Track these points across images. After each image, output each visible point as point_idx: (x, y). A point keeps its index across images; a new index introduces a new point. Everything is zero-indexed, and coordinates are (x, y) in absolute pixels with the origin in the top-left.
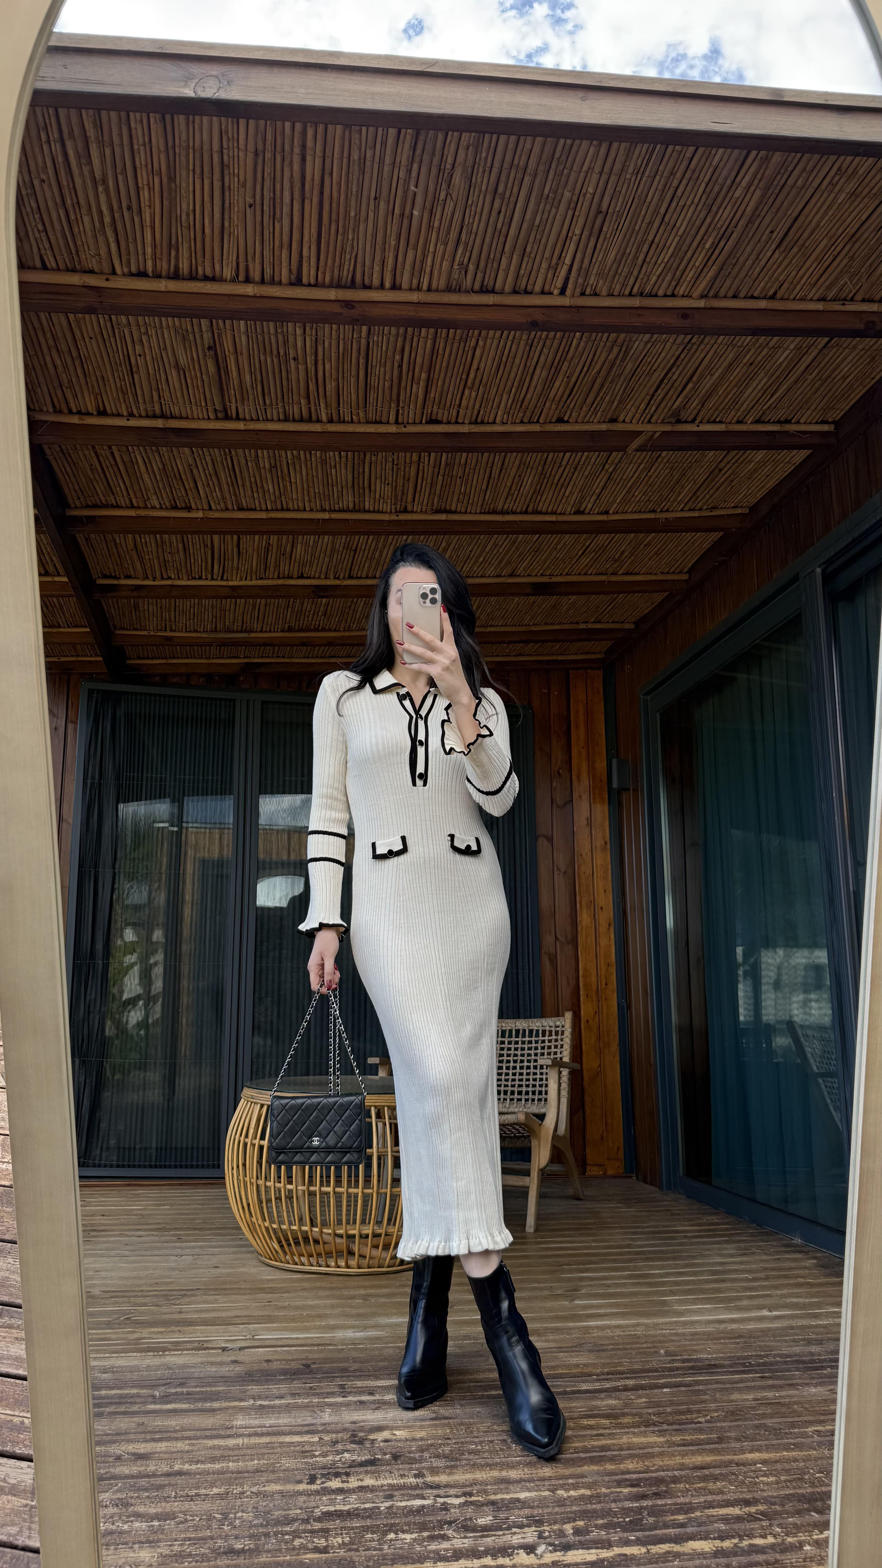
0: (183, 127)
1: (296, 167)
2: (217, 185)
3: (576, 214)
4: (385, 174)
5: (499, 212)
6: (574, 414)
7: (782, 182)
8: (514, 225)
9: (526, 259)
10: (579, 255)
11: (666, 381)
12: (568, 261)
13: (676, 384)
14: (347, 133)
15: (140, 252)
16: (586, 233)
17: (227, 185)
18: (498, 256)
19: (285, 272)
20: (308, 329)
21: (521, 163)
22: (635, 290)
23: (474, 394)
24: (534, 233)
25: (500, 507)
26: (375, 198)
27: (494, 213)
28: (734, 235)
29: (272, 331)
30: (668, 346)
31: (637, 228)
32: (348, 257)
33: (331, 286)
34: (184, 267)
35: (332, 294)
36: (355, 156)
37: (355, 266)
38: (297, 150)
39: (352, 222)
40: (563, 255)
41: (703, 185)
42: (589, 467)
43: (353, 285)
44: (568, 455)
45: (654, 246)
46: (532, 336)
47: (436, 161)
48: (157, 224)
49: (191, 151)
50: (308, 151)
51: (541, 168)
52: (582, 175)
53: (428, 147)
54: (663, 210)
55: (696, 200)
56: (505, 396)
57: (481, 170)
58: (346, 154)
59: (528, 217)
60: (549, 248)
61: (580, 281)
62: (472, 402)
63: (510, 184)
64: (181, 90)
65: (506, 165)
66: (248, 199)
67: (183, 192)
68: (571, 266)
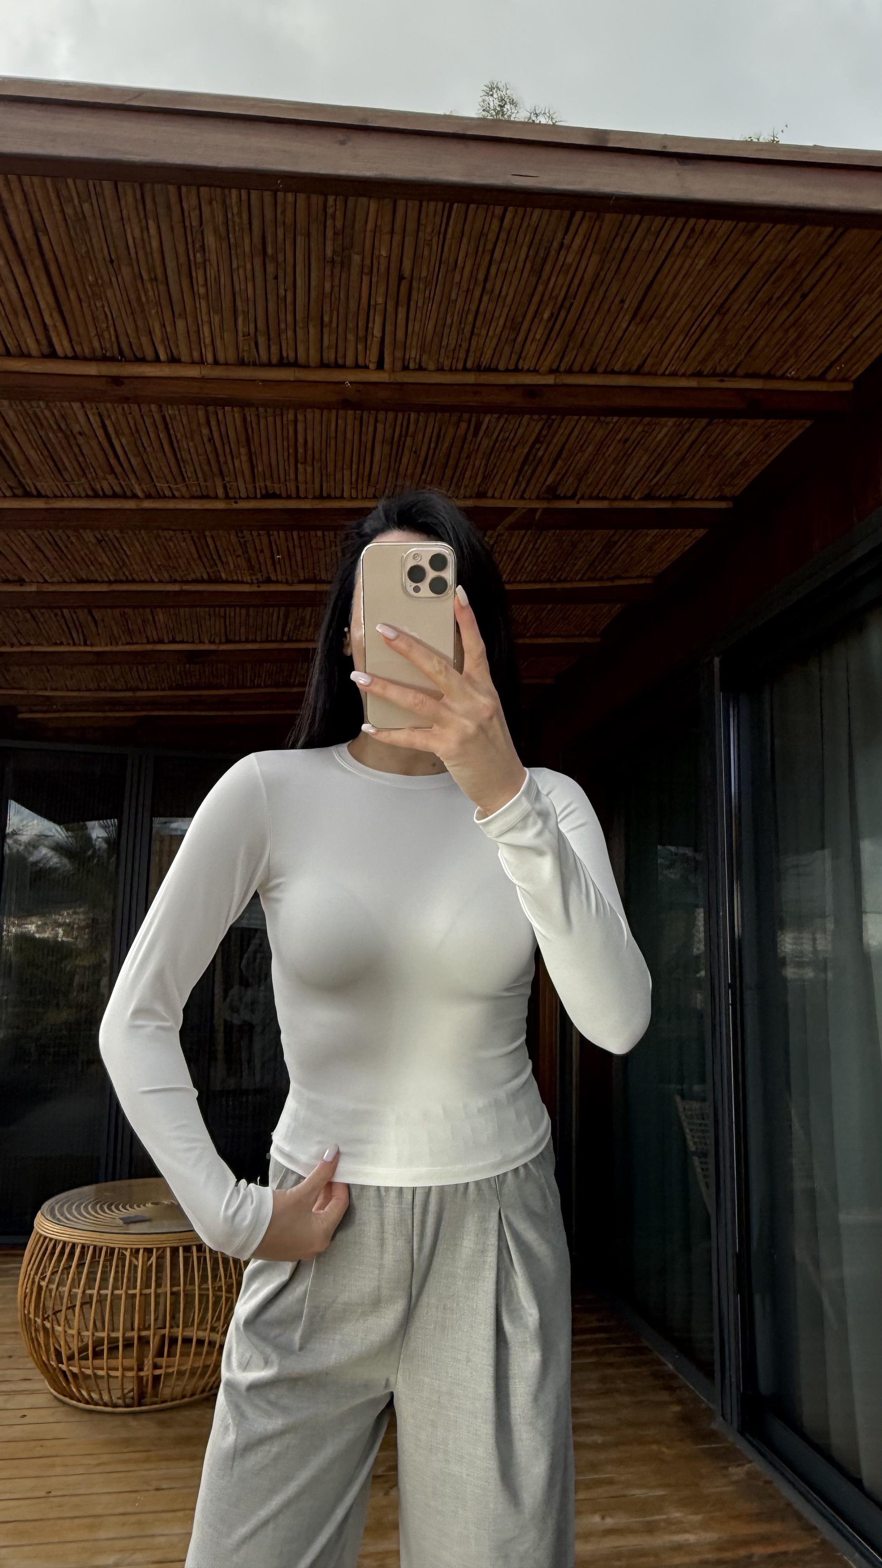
3: (374, 279)
5: (276, 278)
7: (623, 246)
8: (300, 294)
9: (326, 330)
10: (389, 328)
11: (531, 457)
12: (377, 333)
13: (544, 461)
16: (391, 300)
18: (290, 324)
19: (32, 343)
20: (86, 407)
21: (287, 222)
22: (469, 365)
23: (309, 469)
24: (327, 300)
26: (112, 261)
28: (577, 304)
30: (522, 427)
31: (453, 296)
32: (103, 325)
33: (94, 360)
35: (92, 369)
36: (70, 211)
37: (117, 336)
39: (94, 288)
40: (370, 325)
41: (524, 250)
43: (120, 358)
45: (480, 316)
47: (176, 216)
51: (314, 228)
52: (369, 235)
54: (481, 277)
55: (520, 265)
56: (347, 473)
57: (237, 228)
59: (314, 284)
60: (351, 320)
61: (399, 354)
62: (310, 478)
63: (280, 246)
65: (268, 223)
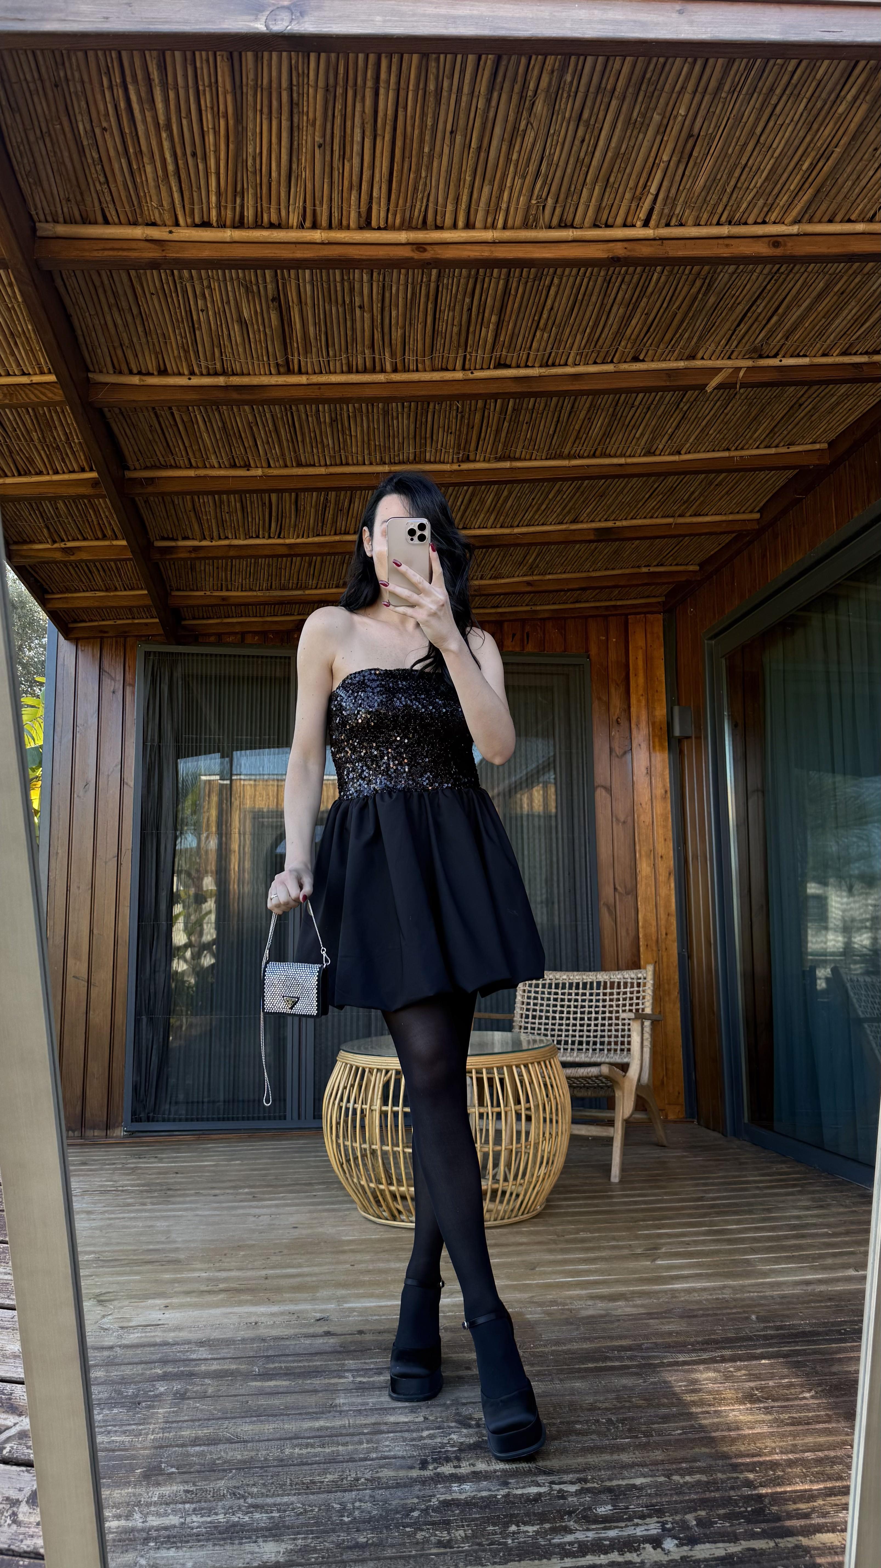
0: (251, 64)
1: (368, 102)
2: (285, 124)
3: (665, 138)
4: (463, 104)
5: (583, 141)
6: (650, 352)
8: (598, 154)
9: (608, 190)
10: (666, 184)
11: (749, 314)
12: (653, 190)
13: (761, 318)
14: (424, 62)
15: (204, 201)
16: (674, 159)
17: (295, 124)
18: (579, 187)
19: (353, 215)
20: (375, 274)
21: (609, 87)
22: (723, 219)
23: (546, 335)
24: (618, 161)
25: (566, 452)
26: (452, 132)
27: (577, 142)
28: (834, 155)
29: (338, 278)
30: (754, 277)
31: (729, 152)
32: (420, 196)
33: (401, 228)
34: (249, 214)
35: (403, 236)
36: (432, 87)
37: (427, 206)
38: (369, 84)
39: (425, 159)
40: (649, 184)
41: (803, 103)
42: (663, 407)
43: (424, 226)
44: (641, 395)
45: (747, 169)
46: (610, 272)
47: (517, 88)
48: (222, 171)
49: (259, 90)
50: (382, 84)
51: (630, 90)
52: (674, 95)
53: (510, 74)
54: (758, 131)
55: (795, 119)
56: (579, 337)
57: (565, 95)
58: (421, 86)
59: (613, 144)
60: (634, 176)
61: (666, 211)
62: (543, 344)
63: (596, 110)
64: (252, 24)
65: (592, 89)
66: (317, 139)
67: (249, 134)
68: (657, 195)
